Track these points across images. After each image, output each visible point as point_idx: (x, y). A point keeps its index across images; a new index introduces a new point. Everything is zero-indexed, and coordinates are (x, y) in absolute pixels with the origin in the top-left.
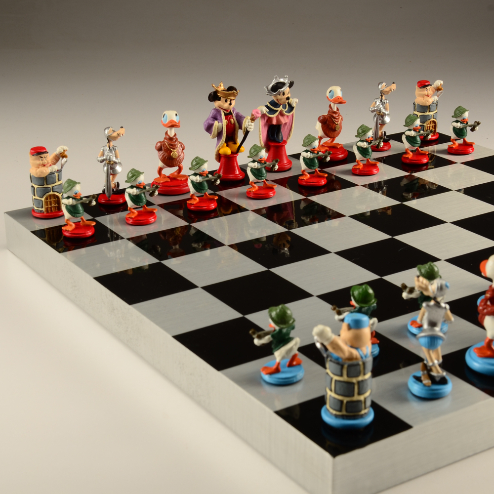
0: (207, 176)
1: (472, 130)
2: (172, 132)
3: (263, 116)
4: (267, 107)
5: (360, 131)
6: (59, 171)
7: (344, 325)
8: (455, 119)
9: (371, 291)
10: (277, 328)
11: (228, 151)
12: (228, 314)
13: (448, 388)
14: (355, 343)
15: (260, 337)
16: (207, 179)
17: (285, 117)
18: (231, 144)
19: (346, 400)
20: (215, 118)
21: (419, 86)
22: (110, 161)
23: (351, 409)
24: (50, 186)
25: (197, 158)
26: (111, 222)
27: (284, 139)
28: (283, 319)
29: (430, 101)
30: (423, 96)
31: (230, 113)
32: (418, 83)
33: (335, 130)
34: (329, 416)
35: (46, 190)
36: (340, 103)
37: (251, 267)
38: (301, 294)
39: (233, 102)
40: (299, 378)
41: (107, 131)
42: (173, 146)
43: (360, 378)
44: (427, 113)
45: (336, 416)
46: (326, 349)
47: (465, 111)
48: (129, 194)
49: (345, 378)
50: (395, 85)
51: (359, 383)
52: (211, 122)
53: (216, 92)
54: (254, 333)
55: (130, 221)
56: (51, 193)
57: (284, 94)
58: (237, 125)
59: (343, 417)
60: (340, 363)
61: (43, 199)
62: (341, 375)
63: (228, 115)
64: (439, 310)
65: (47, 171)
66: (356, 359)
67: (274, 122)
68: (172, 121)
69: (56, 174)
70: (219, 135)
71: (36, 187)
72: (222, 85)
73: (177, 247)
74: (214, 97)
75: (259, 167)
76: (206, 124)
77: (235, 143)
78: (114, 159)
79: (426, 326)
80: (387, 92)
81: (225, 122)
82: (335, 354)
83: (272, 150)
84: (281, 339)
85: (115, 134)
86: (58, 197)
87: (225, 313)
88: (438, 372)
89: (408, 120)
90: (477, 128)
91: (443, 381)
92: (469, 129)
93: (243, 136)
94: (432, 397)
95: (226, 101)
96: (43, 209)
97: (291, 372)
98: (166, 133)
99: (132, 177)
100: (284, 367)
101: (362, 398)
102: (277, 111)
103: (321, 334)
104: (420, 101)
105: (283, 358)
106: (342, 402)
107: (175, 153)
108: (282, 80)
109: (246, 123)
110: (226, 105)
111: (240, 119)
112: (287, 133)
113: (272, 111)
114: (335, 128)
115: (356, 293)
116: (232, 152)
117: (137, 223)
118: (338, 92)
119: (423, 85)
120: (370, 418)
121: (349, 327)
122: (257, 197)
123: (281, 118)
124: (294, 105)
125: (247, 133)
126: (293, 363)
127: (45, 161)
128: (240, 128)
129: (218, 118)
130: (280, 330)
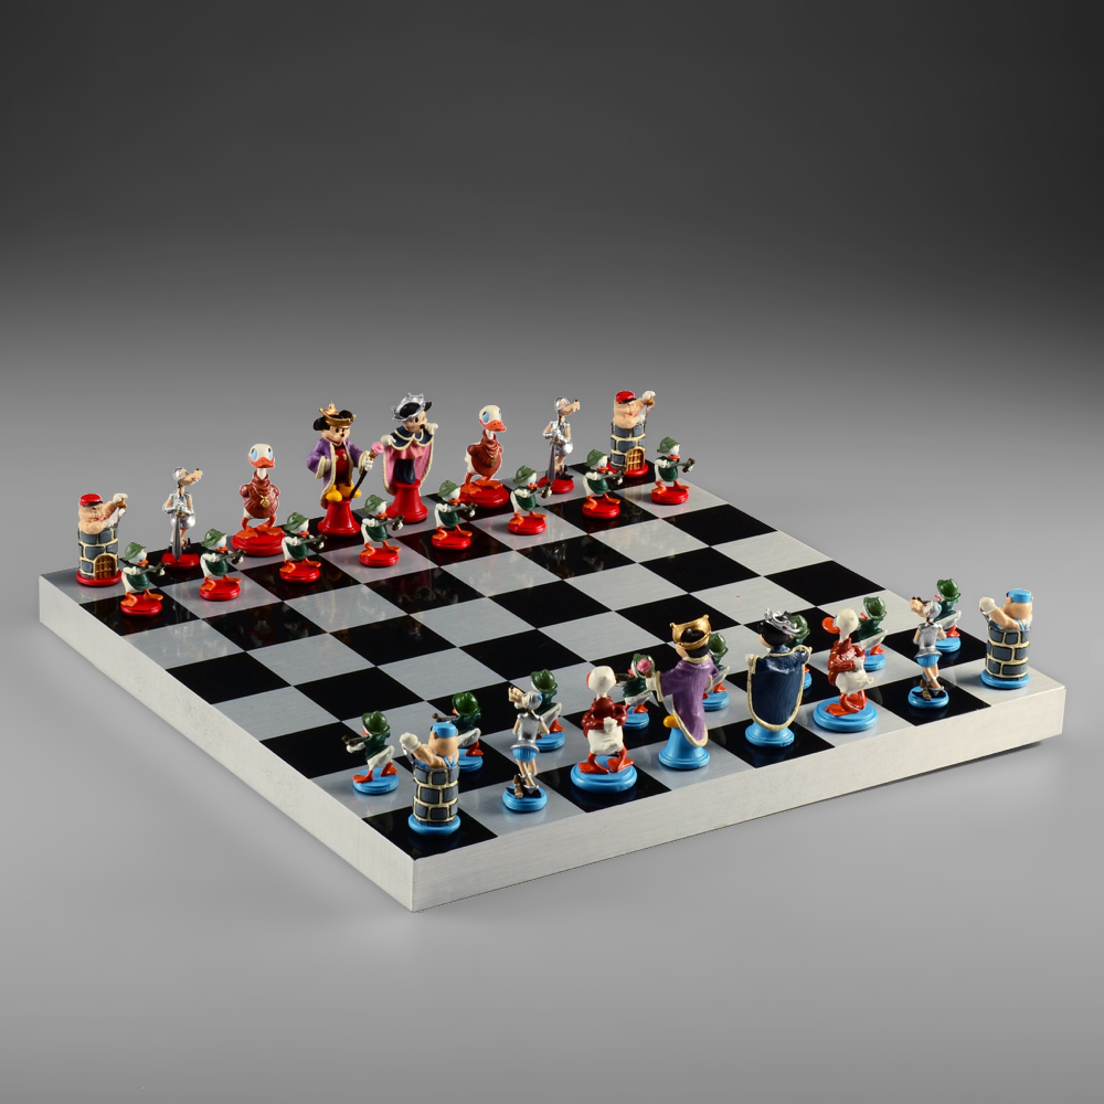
0: (308, 537)
1: (685, 470)
2: (262, 474)
3: (388, 448)
4: (395, 436)
5: (520, 474)
6: (116, 526)
7: (432, 735)
8: (661, 455)
9: (474, 700)
10: (371, 735)
11: (338, 497)
12: (323, 718)
13: (542, 802)
14: (442, 751)
15: (352, 744)
16: (307, 541)
17: (420, 449)
18: (342, 485)
19: (431, 806)
20: (321, 452)
21: (617, 400)
22: (180, 513)
23: (436, 816)
24: (104, 545)
25: (295, 514)
26: (178, 594)
27: (418, 477)
28: (376, 726)
29: (633, 422)
30: (624, 414)
31: (343, 447)
32: (618, 395)
33: (489, 466)
34: (414, 824)
35: (99, 550)
36: (497, 430)
37: (356, 662)
38: (410, 698)
39: (347, 433)
40: (392, 788)
41: (178, 473)
42: (265, 492)
43: (445, 786)
44: (630, 439)
45: (422, 823)
46: (414, 758)
47: (673, 444)
48: (207, 561)
49: (430, 785)
50: (578, 403)
51: (443, 790)
52: (315, 457)
53: (324, 418)
54: (347, 740)
55: (206, 595)
56: (105, 554)
57: (417, 420)
58: (351, 462)
59: (428, 824)
60: (426, 771)
61: (94, 562)
62: (427, 783)
63: (340, 448)
64: (533, 722)
65: (101, 526)
66: (442, 767)
67: (404, 456)
68: (263, 459)
69: (112, 530)
70: (327, 474)
71: (85, 545)
72: (333, 406)
73: (265, 622)
74: (321, 424)
75: (378, 525)
76: (309, 459)
77: (349, 485)
78: (187, 511)
79: (520, 738)
80: (567, 413)
81: (334, 458)
82: (423, 762)
83: (399, 494)
84: (375, 746)
85: (188, 478)
86: (112, 559)
87: (321, 717)
88: (531, 784)
89: (591, 457)
90: (691, 468)
91: (537, 794)
92: (680, 468)
93: (359, 476)
94: (525, 810)
95: (337, 431)
96: (94, 574)
97: (384, 781)
98: (255, 474)
99: (211, 539)
100: (377, 776)
101: (447, 805)
102: (407, 442)
103: (407, 742)
104: (618, 420)
105: (376, 766)
106: (427, 808)
107: (265, 501)
108: (415, 400)
109: (365, 460)
110: (337, 436)
111: (355, 454)
112: (422, 470)
113: (401, 442)
114: (490, 463)
115: (458, 701)
116: (343, 498)
117: (216, 597)
118: (495, 413)
119: (624, 398)
120: (457, 825)
121: (436, 736)
122: (375, 563)
123: (413, 451)
124: (432, 433)
125: (364, 473)
126: (387, 771)
127: (99, 514)
128: (356, 465)
129: (326, 451)
130: (374, 737)
